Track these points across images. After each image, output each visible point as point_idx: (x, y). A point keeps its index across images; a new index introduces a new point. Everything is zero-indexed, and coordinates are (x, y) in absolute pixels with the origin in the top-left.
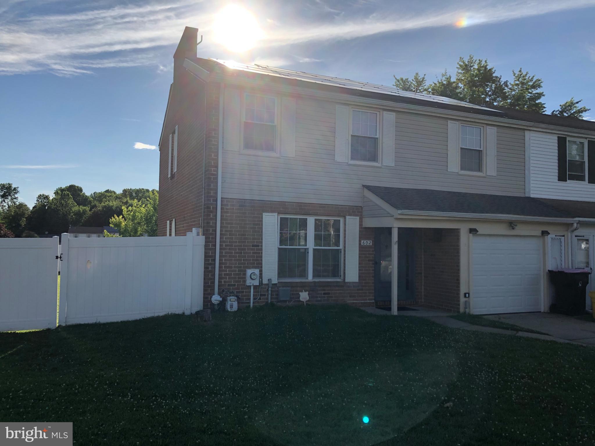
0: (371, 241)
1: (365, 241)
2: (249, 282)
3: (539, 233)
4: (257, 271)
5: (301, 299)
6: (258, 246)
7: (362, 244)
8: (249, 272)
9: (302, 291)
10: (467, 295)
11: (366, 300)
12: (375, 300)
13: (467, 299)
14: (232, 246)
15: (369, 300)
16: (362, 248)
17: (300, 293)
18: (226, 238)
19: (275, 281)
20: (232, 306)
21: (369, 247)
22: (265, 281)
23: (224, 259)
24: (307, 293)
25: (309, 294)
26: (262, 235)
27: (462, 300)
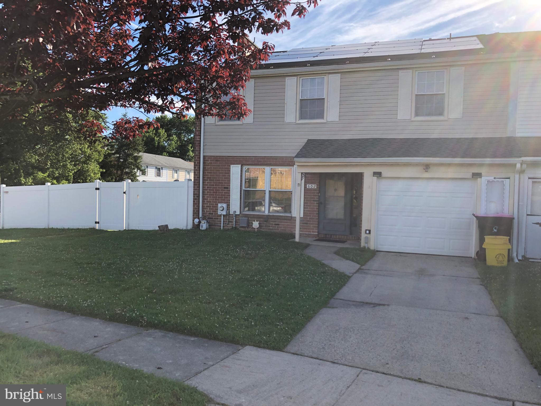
0: (316, 185)
1: (310, 185)
2: (220, 212)
3: (470, 176)
4: (225, 205)
5: (254, 226)
6: (228, 188)
7: (307, 187)
8: (220, 205)
9: (254, 221)
10: (368, 232)
11: (310, 232)
12: (318, 232)
13: (368, 236)
14: (211, 188)
15: (313, 232)
16: (307, 191)
17: (253, 222)
18: (207, 183)
19: (238, 213)
20: (202, 227)
21: (314, 190)
22: (231, 213)
23: (206, 196)
24: (258, 222)
25: (259, 224)
26: (230, 181)
27: (363, 235)
